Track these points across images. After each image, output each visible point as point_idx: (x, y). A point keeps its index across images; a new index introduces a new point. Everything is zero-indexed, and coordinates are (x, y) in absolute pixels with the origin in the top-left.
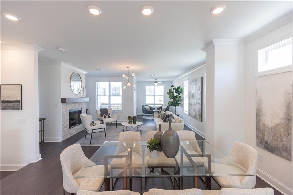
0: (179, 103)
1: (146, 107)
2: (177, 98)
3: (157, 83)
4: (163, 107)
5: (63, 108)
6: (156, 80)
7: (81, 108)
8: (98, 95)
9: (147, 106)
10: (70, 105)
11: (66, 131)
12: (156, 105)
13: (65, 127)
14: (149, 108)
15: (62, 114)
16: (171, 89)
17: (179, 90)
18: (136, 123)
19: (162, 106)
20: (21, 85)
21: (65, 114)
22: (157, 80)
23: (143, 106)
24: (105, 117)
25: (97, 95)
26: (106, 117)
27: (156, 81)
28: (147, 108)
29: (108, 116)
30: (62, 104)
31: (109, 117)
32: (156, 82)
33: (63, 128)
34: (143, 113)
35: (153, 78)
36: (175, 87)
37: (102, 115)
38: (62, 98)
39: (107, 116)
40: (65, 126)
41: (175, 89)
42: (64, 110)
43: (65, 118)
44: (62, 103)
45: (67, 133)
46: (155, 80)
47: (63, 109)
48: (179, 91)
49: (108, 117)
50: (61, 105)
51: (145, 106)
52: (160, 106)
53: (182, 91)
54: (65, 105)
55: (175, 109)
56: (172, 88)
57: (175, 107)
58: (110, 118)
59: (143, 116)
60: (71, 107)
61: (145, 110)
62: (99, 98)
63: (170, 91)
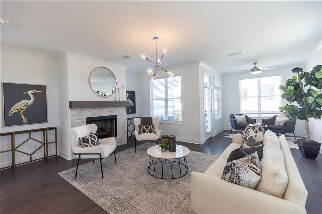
1: (238, 118)
5: (72, 115)
6: (255, 64)
7: (116, 116)
8: (154, 99)
9: (240, 115)
10: (88, 111)
12: (263, 115)
14: (245, 119)
15: (71, 124)
17: (318, 76)
18: (175, 151)
19: (275, 118)
21: (76, 123)
22: (257, 65)
23: (232, 116)
25: (151, 99)
27: (255, 67)
29: (148, 129)
30: (70, 109)
31: (151, 131)
32: (256, 69)
34: (232, 128)
35: (247, 61)
38: (69, 102)
39: (147, 129)
42: (75, 118)
44: (70, 108)
46: (253, 66)
47: (72, 117)
48: (317, 80)
49: (149, 131)
50: (69, 111)
51: (236, 116)
52: (271, 116)
54: (77, 112)
59: (231, 132)
60: (92, 114)
61: (234, 123)
62: (155, 102)
63: (289, 82)
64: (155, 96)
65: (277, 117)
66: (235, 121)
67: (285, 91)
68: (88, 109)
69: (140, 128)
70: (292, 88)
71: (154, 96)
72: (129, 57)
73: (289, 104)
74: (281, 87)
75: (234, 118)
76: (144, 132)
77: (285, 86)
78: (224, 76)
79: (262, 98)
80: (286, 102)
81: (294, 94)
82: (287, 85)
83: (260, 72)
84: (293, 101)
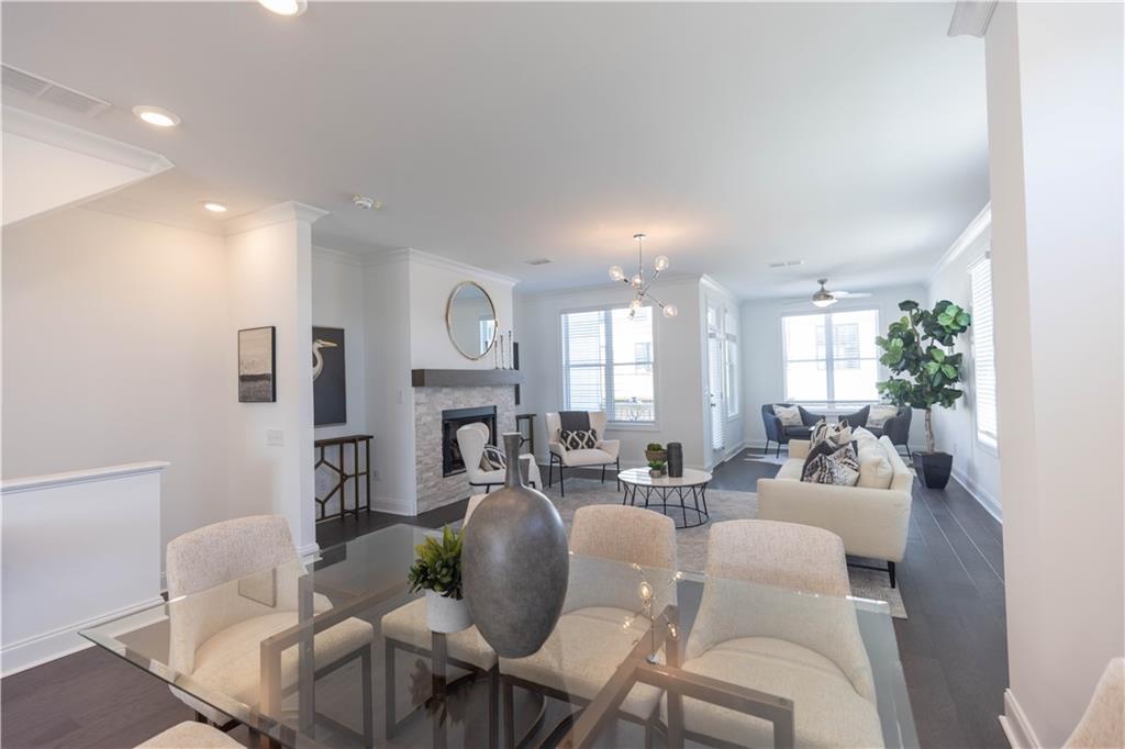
0: (959, 393)
1: (781, 413)
2: (932, 364)
3: (828, 297)
4: (874, 415)
5: (417, 404)
6: (822, 282)
7: (495, 407)
8: (571, 363)
9: (787, 406)
10: (447, 394)
11: (432, 483)
12: (837, 406)
13: (428, 470)
14: (799, 416)
15: (416, 425)
16: (904, 318)
17: (943, 321)
18: (680, 475)
19: (866, 411)
20: (274, 329)
21: (424, 424)
22: (826, 286)
23: (769, 410)
24: (575, 445)
25: (564, 363)
26: (578, 444)
27: (823, 290)
28: (787, 416)
29: (586, 440)
30: (413, 389)
31: (590, 445)
32: (824, 295)
33: (420, 472)
34: (769, 439)
35: (808, 276)
36: (922, 307)
37: (563, 436)
38: (413, 371)
39: (582, 440)
40: (426, 464)
41: (921, 317)
42: (422, 409)
43: (428, 437)
44: (414, 385)
45: (435, 489)
46: (818, 288)
47: (419, 407)
48: (941, 328)
49: (587, 443)
50: (411, 394)
51: (777, 409)
52: (858, 408)
53: (962, 326)
54: (427, 395)
55: (928, 420)
56: (907, 314)
57: (923, 411)
58: (594, 450)
59: (766, 451)
60: (451, 403)
61: (774, 426)
62: (573, 373)
63: (895, 330)
64: (574, 357)
65: (871, 410)
66: (778, 421)
67: (887, 349)
68: (445, 390)
69: (562, 436)
70: (898, 343)
71: (571, 357)
72: (548, 262)
73: (895, 377)
74: (880, 341)
75: (773, 413)
76: (575, 447)
77: (886, 338)
78: (744, 306)
79: (835, 363)
80: (889, 372)
81: (903, 357)
82: (891, 336)
83: (834, 301)
84: (903, 370)
